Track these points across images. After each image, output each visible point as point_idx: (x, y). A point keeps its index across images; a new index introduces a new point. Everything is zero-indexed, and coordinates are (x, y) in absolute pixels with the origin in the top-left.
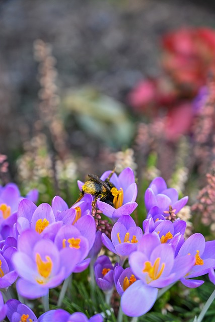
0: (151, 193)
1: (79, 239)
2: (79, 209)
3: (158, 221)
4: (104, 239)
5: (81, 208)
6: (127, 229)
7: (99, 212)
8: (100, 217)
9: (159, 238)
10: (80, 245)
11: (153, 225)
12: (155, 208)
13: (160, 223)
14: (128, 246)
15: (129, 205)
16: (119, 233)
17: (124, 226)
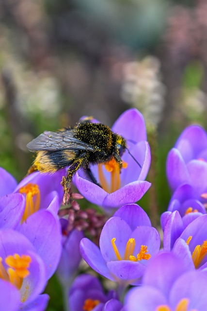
0: (177, 158)
1: (28, 257)
2: (36, 190)
3: (191, 213)
4: (83, 251)
5: (40, 188)
6: (133, 228)
7: (77, 196)
8: (77, 207)
9: (189, 253)
10: (29, 269)
11: (180, 222)
12: (186, 188)
13: (194, 218)
14: (130, 267)
15: (134, 188)
16: (114, 239)
17: (125, 223)
